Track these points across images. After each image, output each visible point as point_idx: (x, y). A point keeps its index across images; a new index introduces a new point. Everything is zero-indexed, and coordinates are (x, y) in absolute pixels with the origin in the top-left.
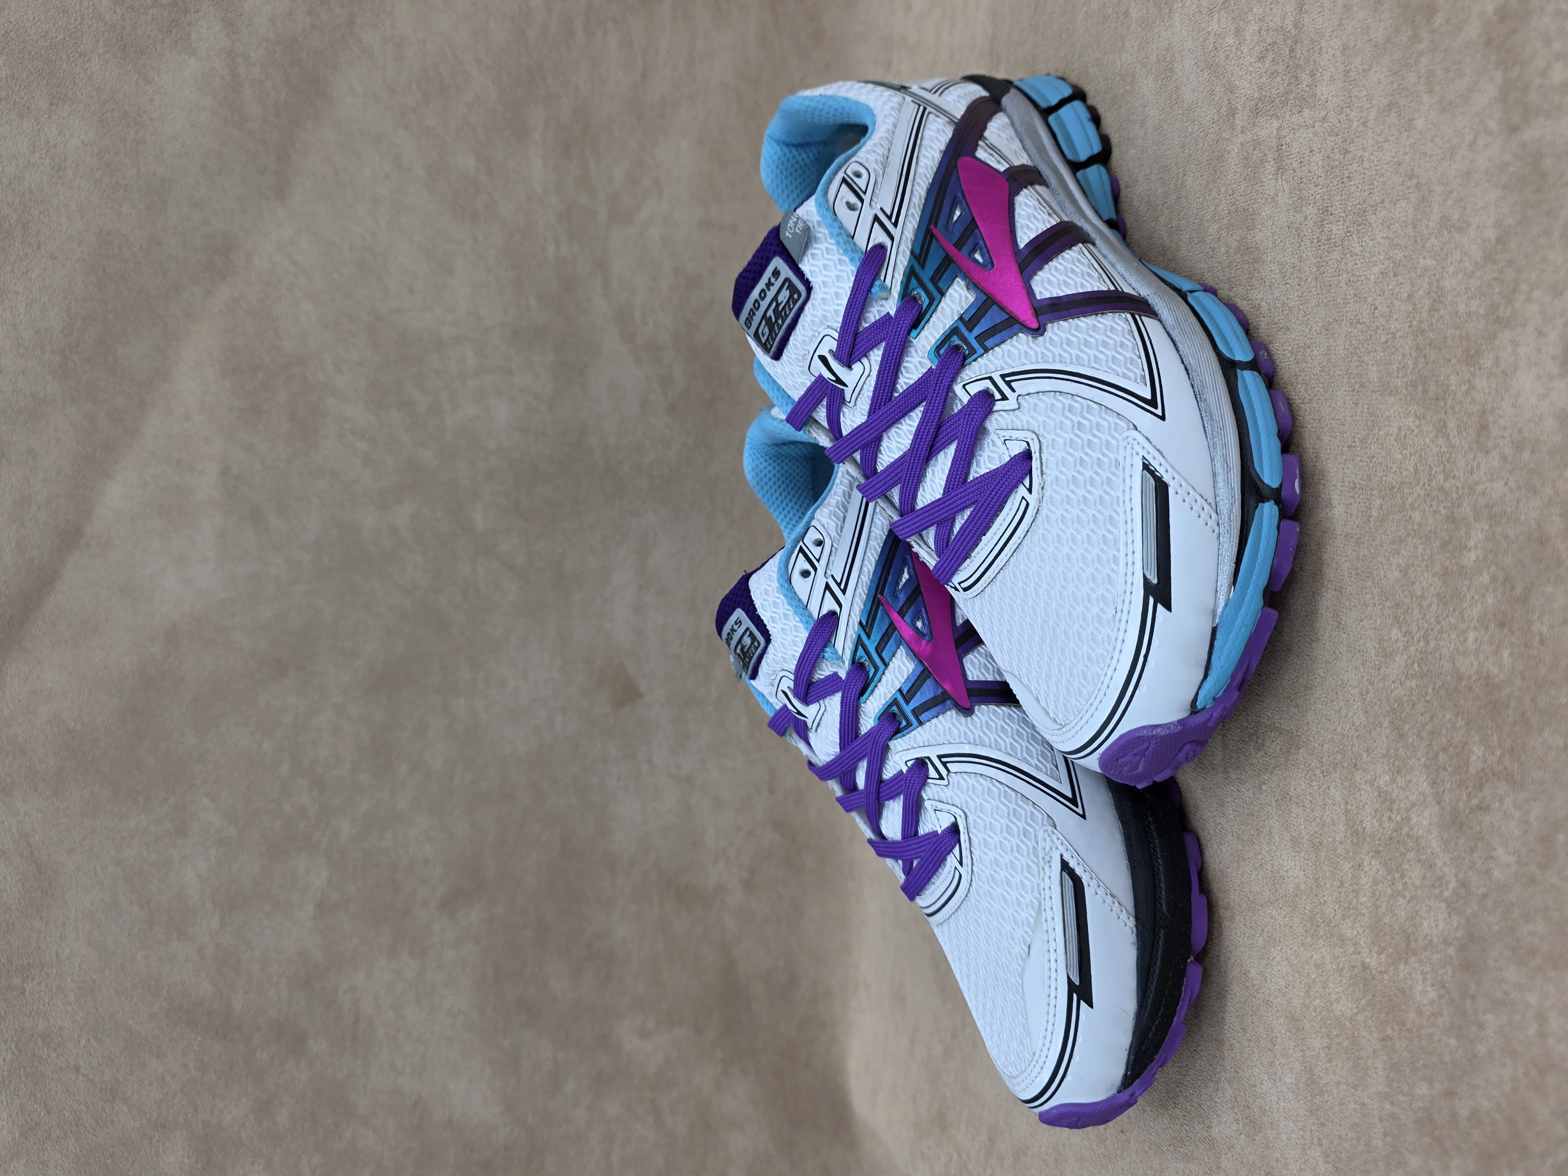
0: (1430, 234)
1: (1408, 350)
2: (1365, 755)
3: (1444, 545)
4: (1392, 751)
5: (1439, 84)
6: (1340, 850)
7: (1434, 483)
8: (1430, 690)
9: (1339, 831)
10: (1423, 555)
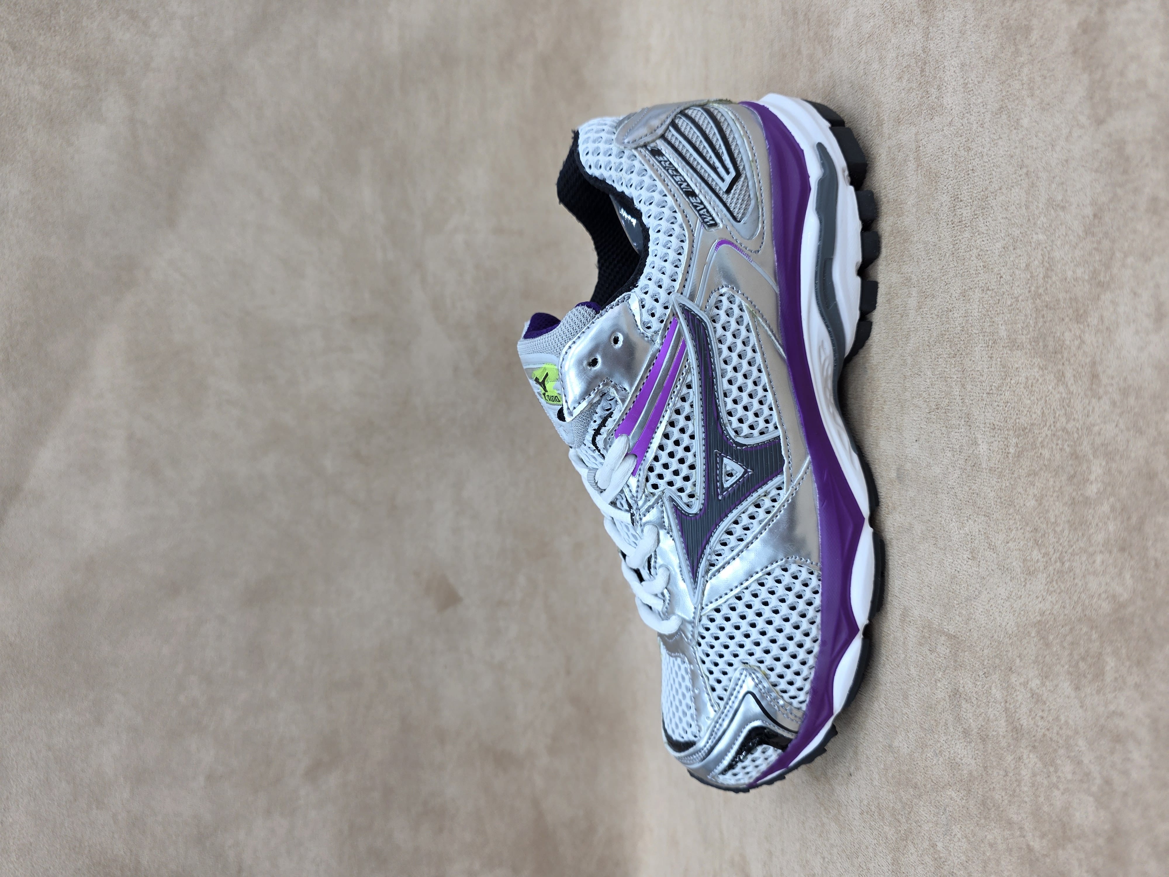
0: (1040, 213)
1: (1029, 312)
2: (1018, 660)
3: (1071, 478)
4: (1040, 657)
5: (1039, 88)
6: (1004, 744)
7: (1058, 425)
9: (1001, 726)
10: (1054, 487)
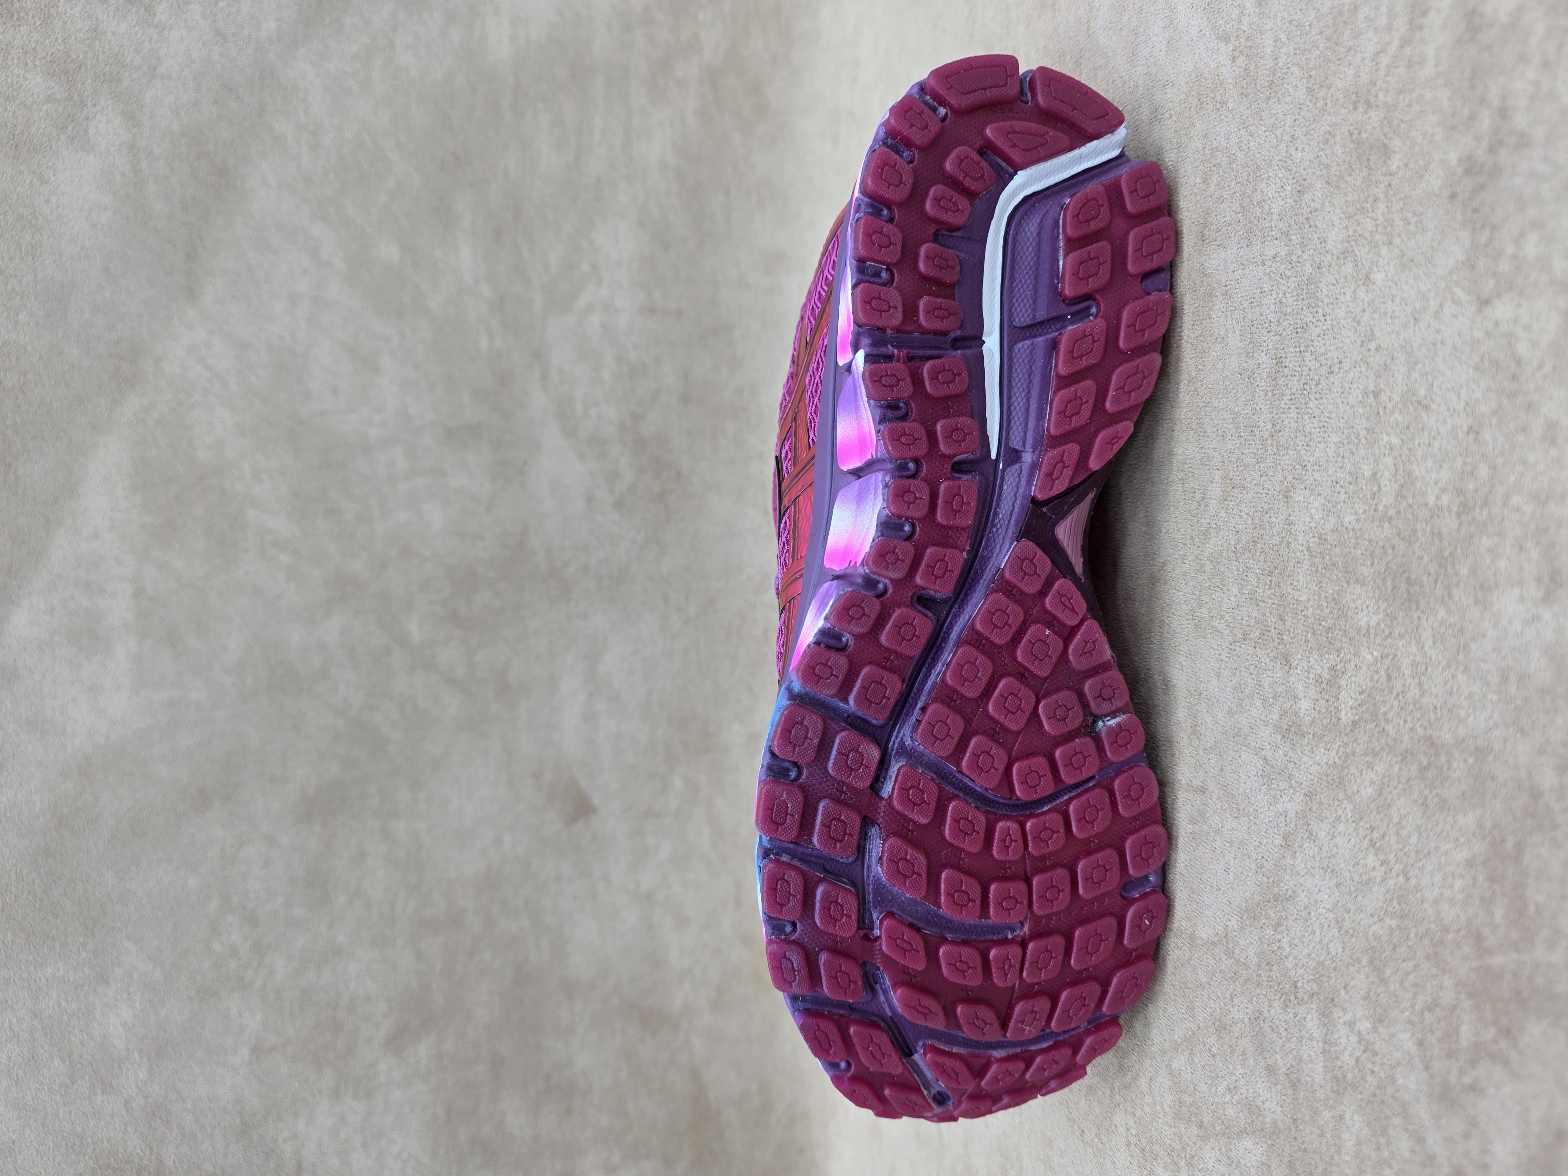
0: (1394, 407)
2: (1343, 992)
4: (1372, 994)
6: (1320, 1094)
7: (1409, 695)
8: (1412, 936)
9: (1316, 1072)
10: (1399, 777)
